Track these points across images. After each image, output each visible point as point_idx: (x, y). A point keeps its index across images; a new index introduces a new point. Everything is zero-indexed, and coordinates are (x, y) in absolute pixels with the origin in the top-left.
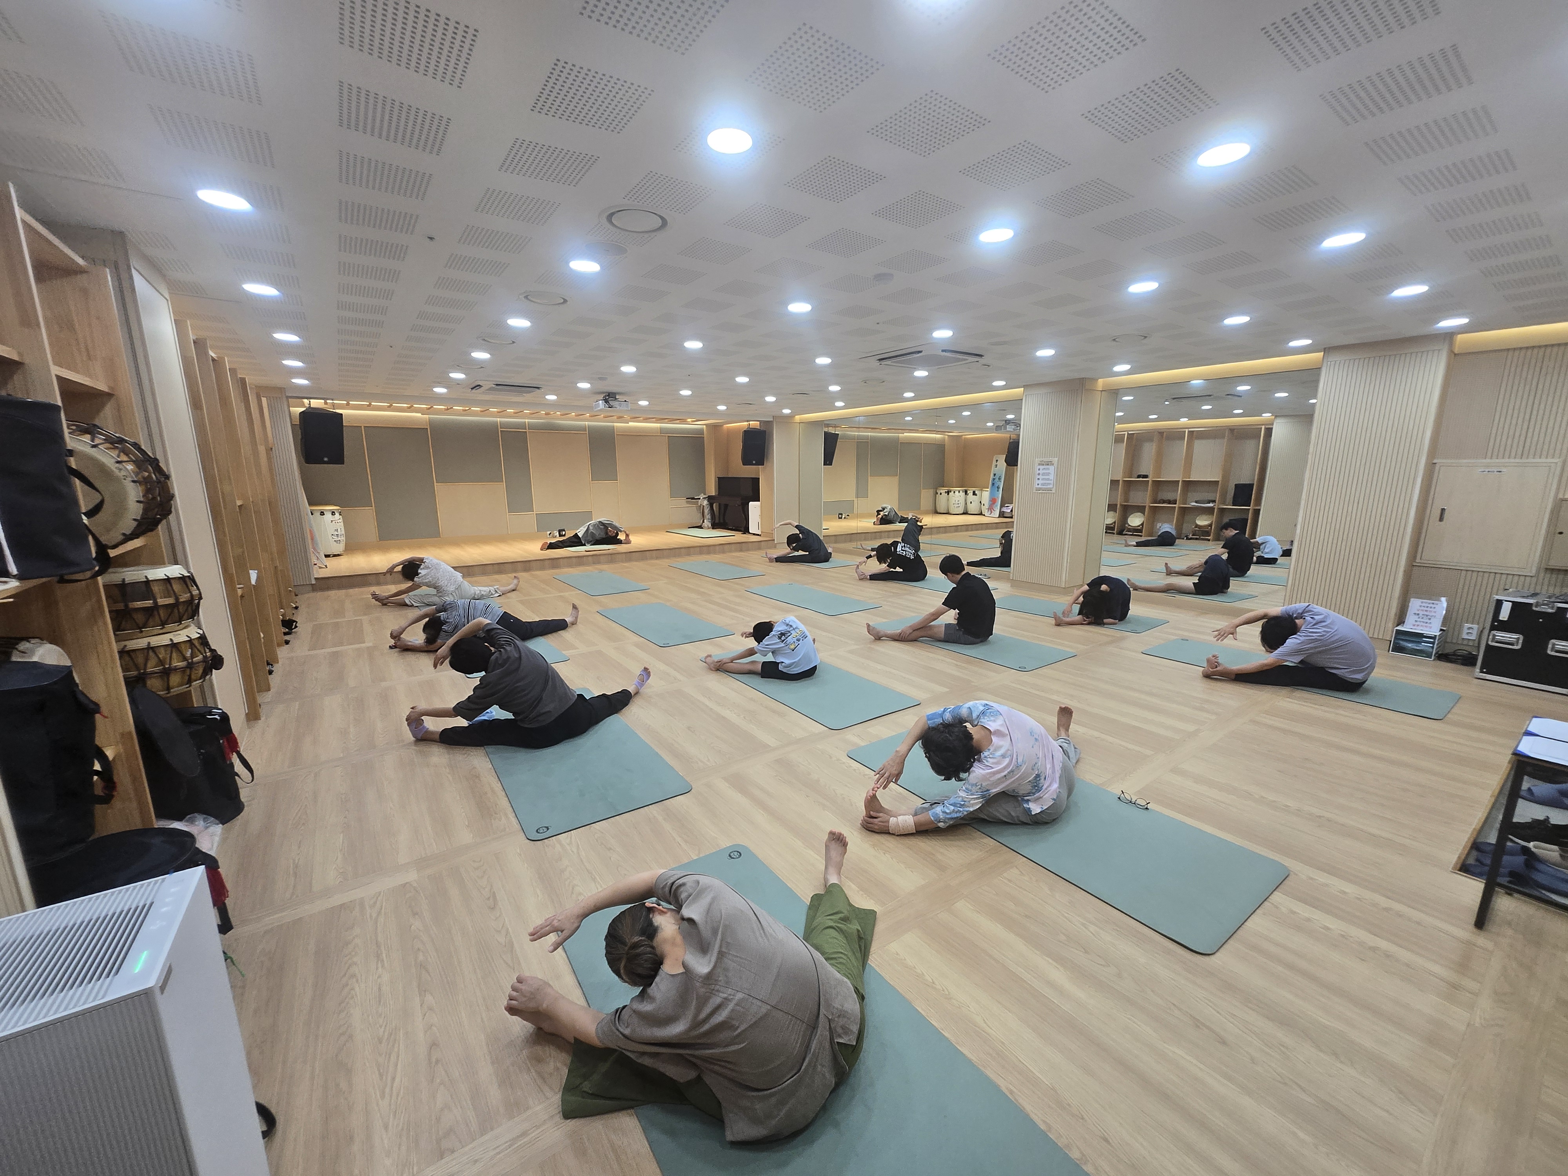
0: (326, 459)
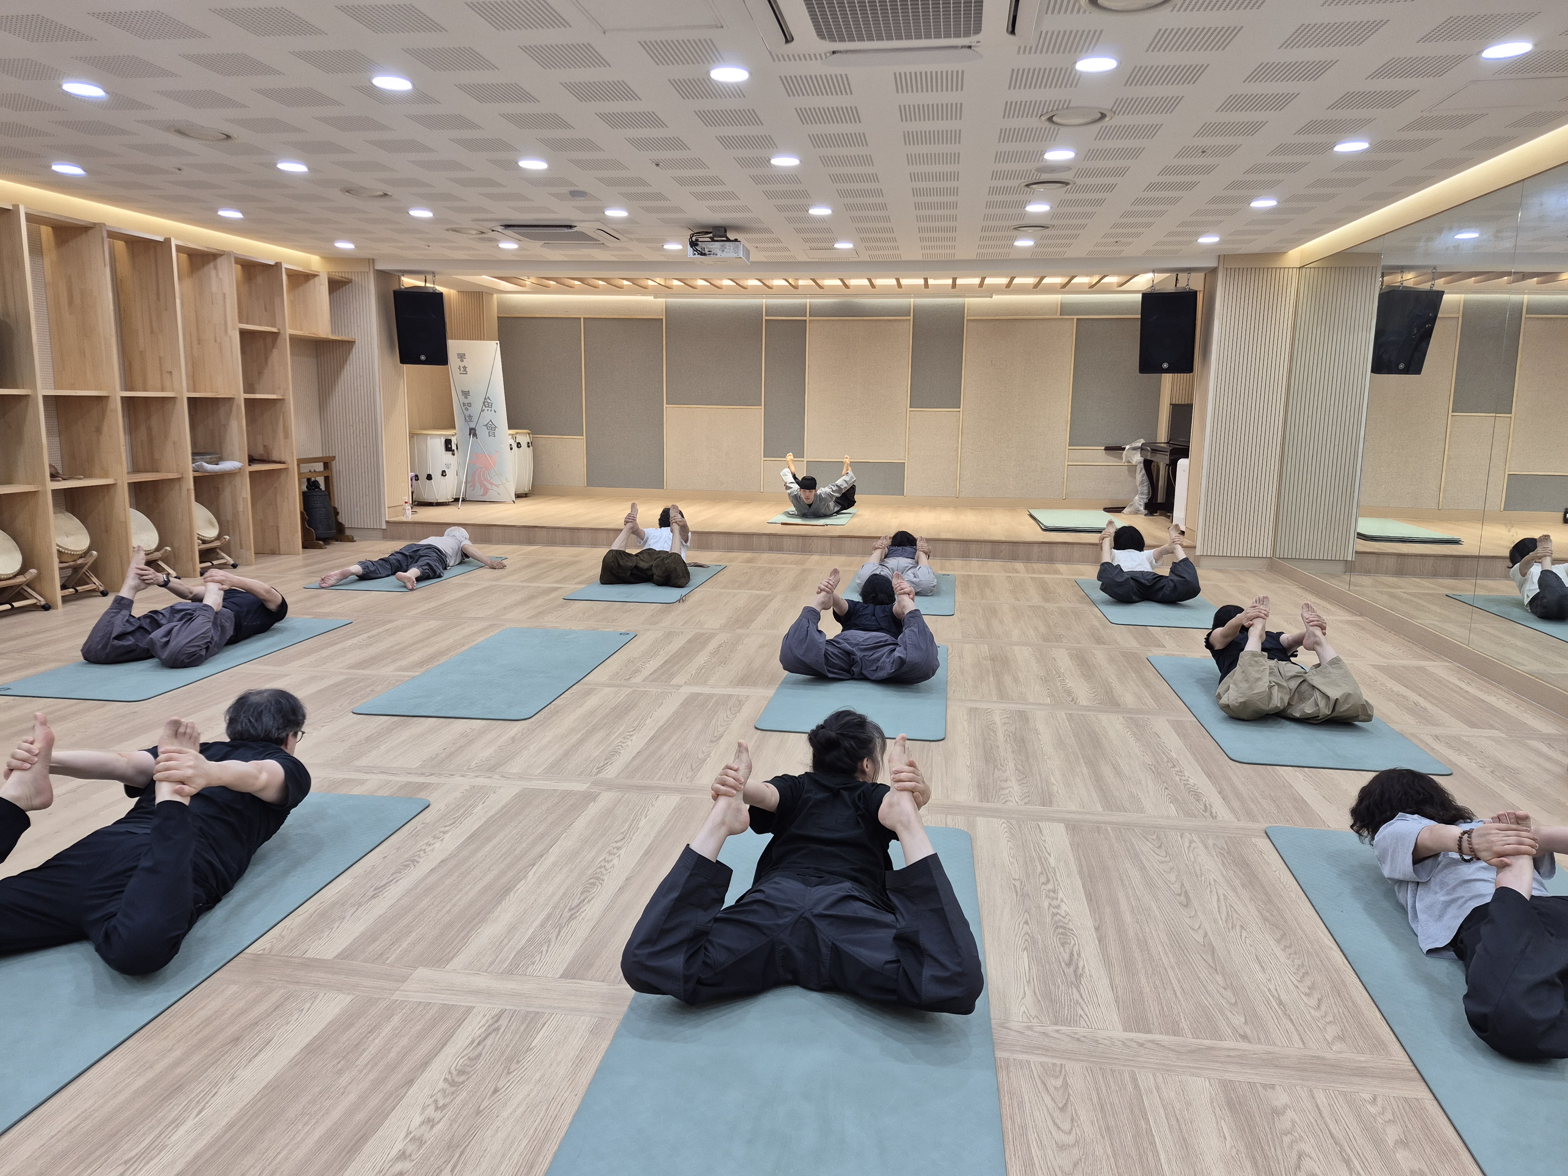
0: (423, 358)
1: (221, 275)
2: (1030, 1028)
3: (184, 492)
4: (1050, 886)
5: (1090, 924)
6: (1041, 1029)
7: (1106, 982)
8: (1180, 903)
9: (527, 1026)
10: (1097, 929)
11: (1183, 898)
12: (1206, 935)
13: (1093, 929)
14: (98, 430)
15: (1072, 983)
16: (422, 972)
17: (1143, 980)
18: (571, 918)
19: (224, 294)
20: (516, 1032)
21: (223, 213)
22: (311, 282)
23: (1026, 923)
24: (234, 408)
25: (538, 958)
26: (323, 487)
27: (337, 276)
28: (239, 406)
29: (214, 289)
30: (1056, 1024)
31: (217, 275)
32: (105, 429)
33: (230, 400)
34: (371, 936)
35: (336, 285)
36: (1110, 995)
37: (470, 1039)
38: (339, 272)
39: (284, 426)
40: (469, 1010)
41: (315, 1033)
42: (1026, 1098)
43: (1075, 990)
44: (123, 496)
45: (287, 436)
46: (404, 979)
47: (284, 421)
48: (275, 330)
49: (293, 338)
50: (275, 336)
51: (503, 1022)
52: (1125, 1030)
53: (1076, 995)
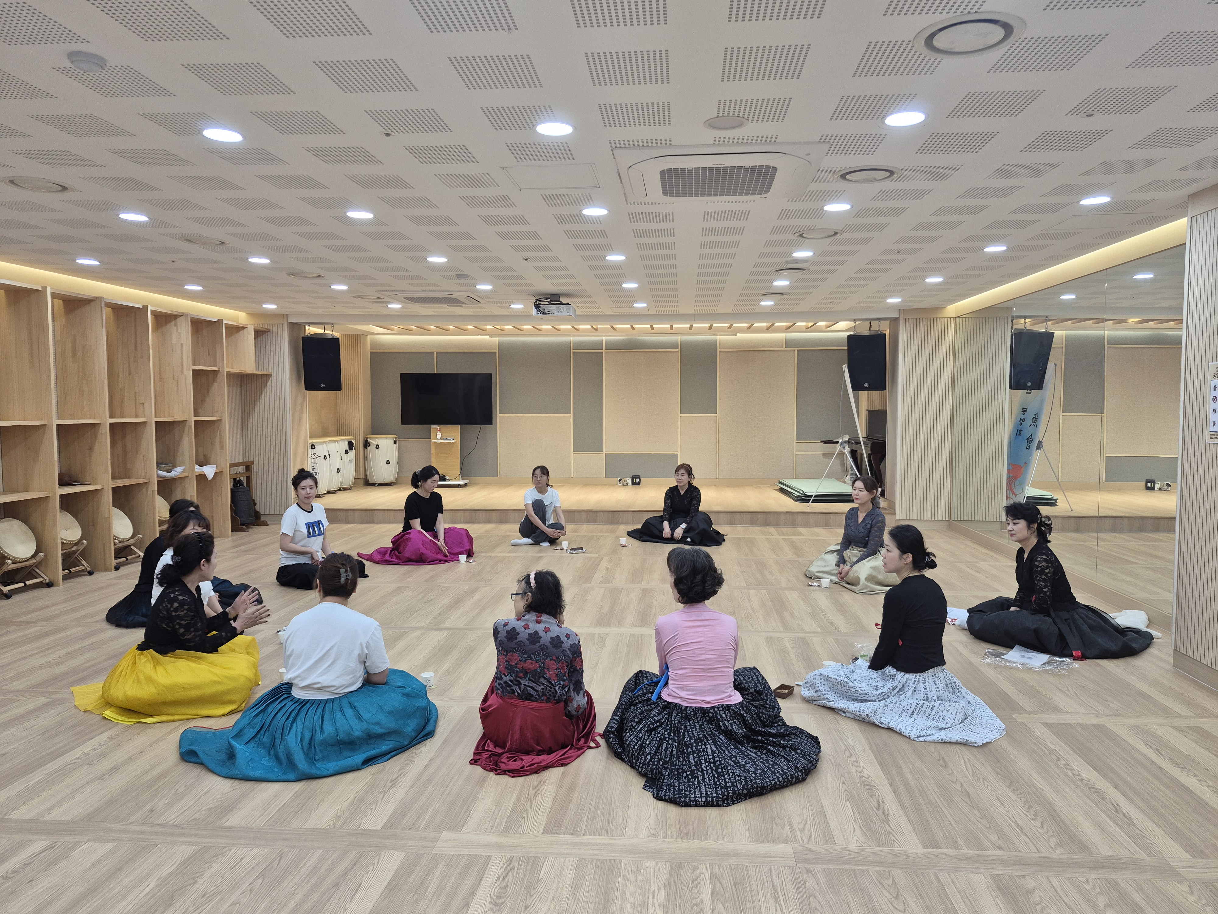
1: (179, 331)
2: (863, 850)
3: (150, 492)
4: (853, 759)
5: (885, 782)
6: (870, 850)
7: (905, 819)
8: (941, 766)
9: (532, 865)
10: (891, 785)
11: (941, 762)
12: (962, 785)
13: (888, 785)
14: (91, 449)
15: (883, 821)
16: (446, 835)
17: (928, 816)
18: (536, 795)
19: (182, 345)
20: (526, 870)
21: (188, 287)
22: (241, 332)
23: (844, 783)
24: (186, 429)
25: (523, 821)
26: (245, 485)
27: (259, 328)
28: (190, 427)
29: (174, 341)
30: (879, 846)
31: (177, 331)
32: (96, 448)
33: (183, 422)
34: (401, 812)
35: (259, 334)
36: (910, 827)
37: (496, 876)
38: (262, 324)
39: (220, 441)
40: (489, 858)
41: (389, 878)
42: (872, 893)
43: (886, 825)
44: (108, 497)
45: (222, 447)
46: (437, 840)
47: (220, 436)
48: (216, 369)
49: (229, 375)
50: (215, 373)
51: (515, 864)
52: (924, 848)
53: (888, 828)
